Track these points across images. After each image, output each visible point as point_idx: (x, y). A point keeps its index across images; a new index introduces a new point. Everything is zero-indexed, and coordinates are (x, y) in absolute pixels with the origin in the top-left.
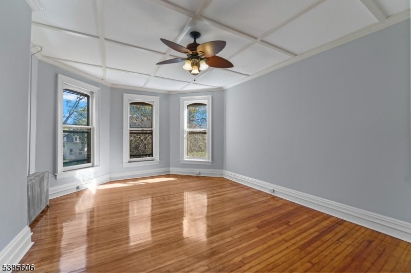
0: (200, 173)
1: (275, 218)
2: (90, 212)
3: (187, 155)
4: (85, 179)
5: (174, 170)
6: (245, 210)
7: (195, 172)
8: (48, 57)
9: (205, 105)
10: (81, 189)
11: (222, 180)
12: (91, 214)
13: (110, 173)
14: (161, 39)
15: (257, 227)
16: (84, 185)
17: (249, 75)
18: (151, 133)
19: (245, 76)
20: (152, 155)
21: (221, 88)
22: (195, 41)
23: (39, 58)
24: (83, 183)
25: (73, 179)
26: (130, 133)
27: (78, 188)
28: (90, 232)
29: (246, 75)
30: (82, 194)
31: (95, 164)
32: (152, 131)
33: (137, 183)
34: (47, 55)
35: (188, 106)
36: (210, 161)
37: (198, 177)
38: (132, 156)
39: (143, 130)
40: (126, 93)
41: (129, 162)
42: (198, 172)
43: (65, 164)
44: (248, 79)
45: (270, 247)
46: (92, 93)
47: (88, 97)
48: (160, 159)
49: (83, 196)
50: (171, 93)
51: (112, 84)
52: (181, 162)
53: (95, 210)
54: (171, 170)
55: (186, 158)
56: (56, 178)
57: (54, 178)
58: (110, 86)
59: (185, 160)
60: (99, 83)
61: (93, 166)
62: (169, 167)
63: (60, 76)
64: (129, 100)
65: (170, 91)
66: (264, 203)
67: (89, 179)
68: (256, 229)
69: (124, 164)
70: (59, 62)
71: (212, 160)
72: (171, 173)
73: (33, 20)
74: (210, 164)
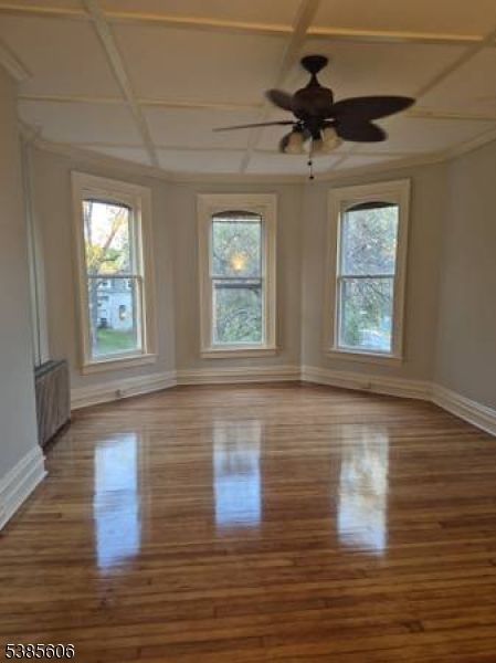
0: (370, 385)
5: (310, 372)
7: (359, 381)
10: (123, 396)
15: (440, 523)
22: (314, 79)
27: (118, 393)
35: (348, 211)
42: (367, 382)
45: (443, 564)
47: (129, 209)
50: (307, 182)
54: (302, 371)
56: (82, 373)
57: (78, 372)
62: (301, 365)
63: (74, 175)
68: (439, 526)
71: (403, 354)
74: (399, 365)
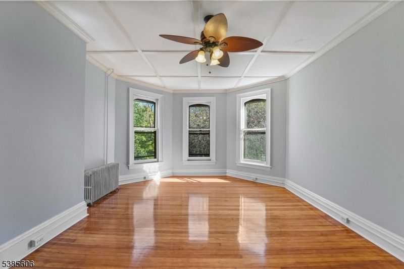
0: (256, 179)
1: (323, 264)
2: (155, 200)
3: (244, 158)
4: (151, 171)
5: (230, 173)
6: (281, 238)
7: (251, 176)
8: (121, 76)
9: (264, 100)
10: (147, 179)
11: (285, 191)
12: (156, 202)
13: (173, 169)
14: (160, 35)
16: (150, 177)
17: (314, 52)
18: (209, 134)
19: (307, 56)
20: (208, 155)
21: (283, 77)
23: (116, 78)
24: (149, 175)
25: (142, 171)
26: (190, 134)
27: (145, 178)
28: (156, 217)
29: (309, 52)
30: (148, 183)
31: (159, 160)
32: (209, 131)
33: (190, 180)
34: (120, 74)
35: (245, 104)
36: (269, 166)
37: (254, 183)
38: (191, 154)
39: (200, 131)
40: (184, 97)
41: (188, 160)
42: (255, 177)
43: (137, 158)
44: (313, 58)
46: (157, 100)
47: (154, 103)
48: (216, 160)
49: (149, 185)
50: (228, 92)
51: (174, 90)
52: (238, 165)
53: (159, 199)
54: (227, 172)
55: (243, 161)
56: (129, 168)
57: (127, 168)
58: (172, 92)
59: (242, 162)
60: (162, 91)
61: (158, 161)
62: (226, 168)
63: (131, 89)
64: (188, 103)
65: (226, 90)
66: (322, 235)
67: (155, 172)
69: (183, 162)
70: (130, 79)
71: (271, 165)
72: (227, 175)
73: (87, 50)
74: (269, 169)
